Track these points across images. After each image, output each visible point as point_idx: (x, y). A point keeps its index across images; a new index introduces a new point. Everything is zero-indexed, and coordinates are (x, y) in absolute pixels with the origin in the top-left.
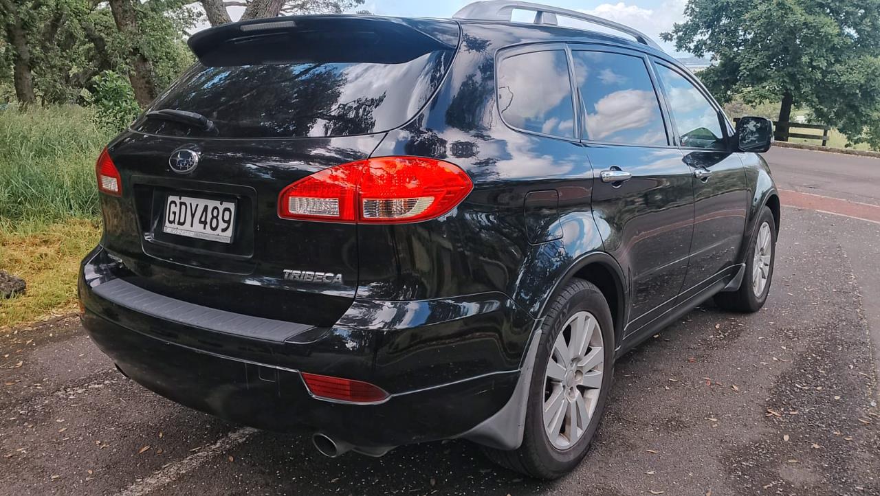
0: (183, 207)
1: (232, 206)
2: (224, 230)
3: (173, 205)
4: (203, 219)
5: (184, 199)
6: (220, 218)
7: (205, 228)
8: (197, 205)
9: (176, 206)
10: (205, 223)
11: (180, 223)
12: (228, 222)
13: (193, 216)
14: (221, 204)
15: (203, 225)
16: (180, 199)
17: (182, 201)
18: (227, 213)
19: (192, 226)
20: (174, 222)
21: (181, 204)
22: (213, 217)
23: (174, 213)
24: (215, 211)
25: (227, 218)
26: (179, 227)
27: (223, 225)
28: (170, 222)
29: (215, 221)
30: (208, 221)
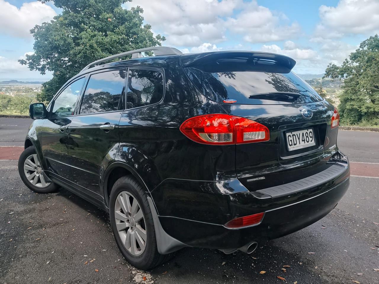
0: (294, 136)
1: (311, 130)
2: (311, 141)
3: (289, 137)
4: (303, 139)
5: (293, 133)
6: (309, 136)
7: (305, 143)
8: (300, 134)
9: (291, 137)
10: (304, 141)
11: (295, 144)
12: (312, 137)
13: (299, 139)
14: (308, 131)
15: (304, 142)
16: (292, 133)
17: (292, 134)
18: (311, 134)
19: (300, 144)
20: (292, 145)
21: (293, 135)
22: (307, 137)
23: (291, 140)
24: (307, 134)
25: (311, 136)
26: (295, 146)
27: (310, 139)
28: (290, 145)
29: (307, 138)
30: (305, 139)
